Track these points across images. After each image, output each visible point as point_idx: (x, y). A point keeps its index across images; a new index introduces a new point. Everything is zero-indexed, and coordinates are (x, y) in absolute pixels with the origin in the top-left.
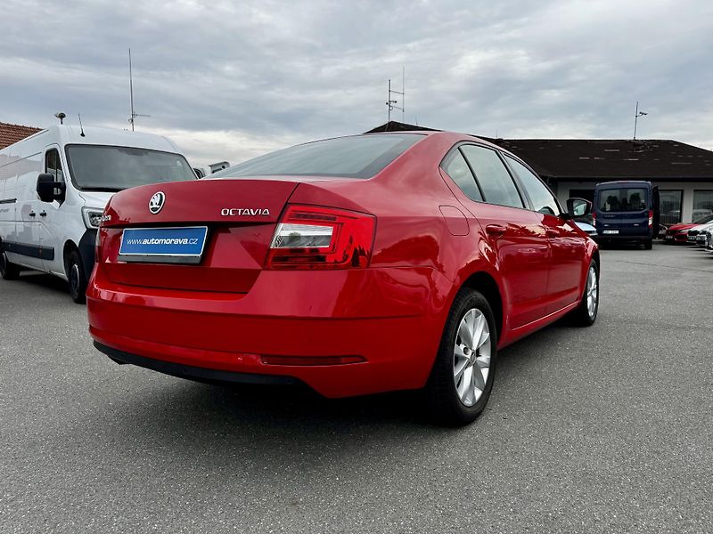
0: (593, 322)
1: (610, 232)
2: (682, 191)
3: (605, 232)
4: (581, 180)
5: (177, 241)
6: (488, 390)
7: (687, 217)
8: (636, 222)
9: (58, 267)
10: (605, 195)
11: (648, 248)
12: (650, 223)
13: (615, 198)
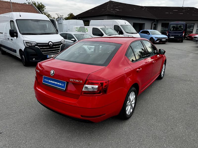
0: (162, 78)
1: (172, 37)
2: (194, 24)
3: (170, 37)
4: (165, 20)
5: (58, 84)
6: (134, 109)
7: (194, 32)
8: (179, 35)
9: (18, 54)
10: (172, 26)
11: (182, 42)
12: (183, 35)
13: (175, 26)
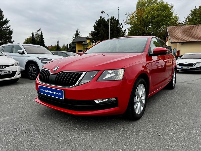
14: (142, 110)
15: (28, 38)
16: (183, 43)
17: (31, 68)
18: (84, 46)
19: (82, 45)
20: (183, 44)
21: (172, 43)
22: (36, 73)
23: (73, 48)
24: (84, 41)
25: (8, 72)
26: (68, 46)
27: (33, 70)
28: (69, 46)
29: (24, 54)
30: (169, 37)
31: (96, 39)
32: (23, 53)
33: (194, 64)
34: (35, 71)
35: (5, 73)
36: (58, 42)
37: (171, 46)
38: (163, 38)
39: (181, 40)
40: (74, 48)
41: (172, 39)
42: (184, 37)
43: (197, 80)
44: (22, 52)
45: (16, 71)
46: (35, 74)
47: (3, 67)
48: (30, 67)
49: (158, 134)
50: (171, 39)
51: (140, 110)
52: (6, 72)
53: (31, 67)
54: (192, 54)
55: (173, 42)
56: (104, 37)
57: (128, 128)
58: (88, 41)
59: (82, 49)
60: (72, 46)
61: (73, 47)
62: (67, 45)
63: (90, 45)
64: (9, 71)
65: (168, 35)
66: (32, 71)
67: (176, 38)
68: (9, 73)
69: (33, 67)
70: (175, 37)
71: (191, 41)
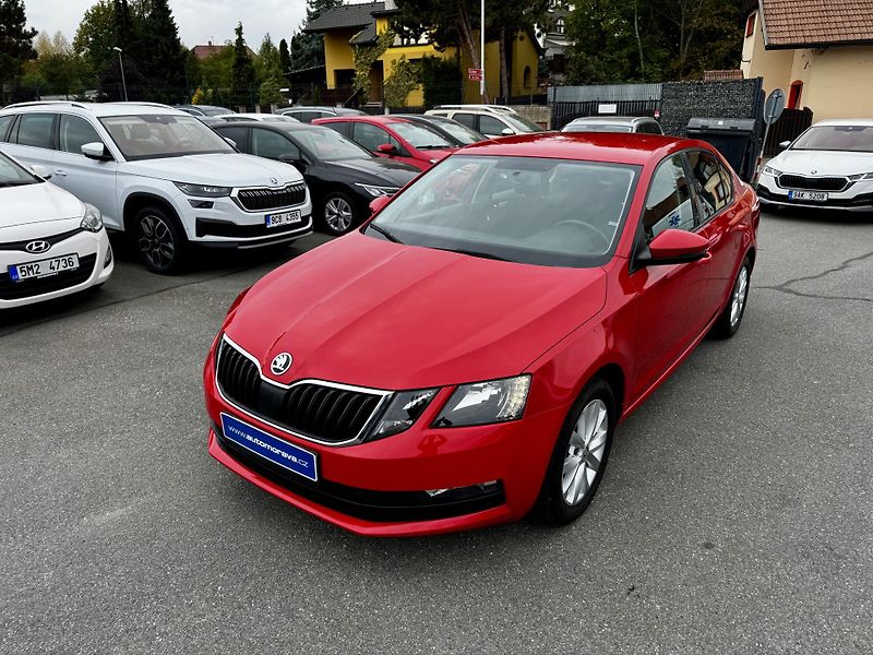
14: (590, 484)
15: (98, 8)
16: (822, 49)
17: (148, 223)
18: (362, 54)
19: (353, 45)
20: (822, 53)
21: (769, 47)
22: (171, 246)
23: (309, 58)
24: (362, 27)
25: (62, 264)
26: (289, 49)
27: (160, 234)
28: (289, 45)
29: (113, 159)
30: (759, 16)
31: (417, 19)
32: (106, 157)
33: (849, 181)
34: (167, 239)
35: (53, 268)
36: (239, 31)
37: (760, 79)
38: (736, 15)
39: (815, 33)
40: (315, 59)
41: (774, 29)
42: (833, 19)
43: (845, 265)
44: (101, 154)
45: (95, 255)
46: (169, 250)
47: (43, 245)
48: (146, 222)
49: (633, 588)
50: (771, 29)
51: (584, 484)
52: (55, 264)
53: (150, 222)
54: (845, 128)
55: (774, 42)
56: (457, 11)
57: (535, 564)
58: (382, 27)
59: (354, 67)
60: (305, 46)
61: (312, 56)
62: (283, 43)
63: (391, 46)
64: (67, 258)
65: (757, 7)
66: (153, 237)
67: (791, 22)
68: (69, 267)
69: (156, 222)
70: (790, 16)
71: (858, 37)
